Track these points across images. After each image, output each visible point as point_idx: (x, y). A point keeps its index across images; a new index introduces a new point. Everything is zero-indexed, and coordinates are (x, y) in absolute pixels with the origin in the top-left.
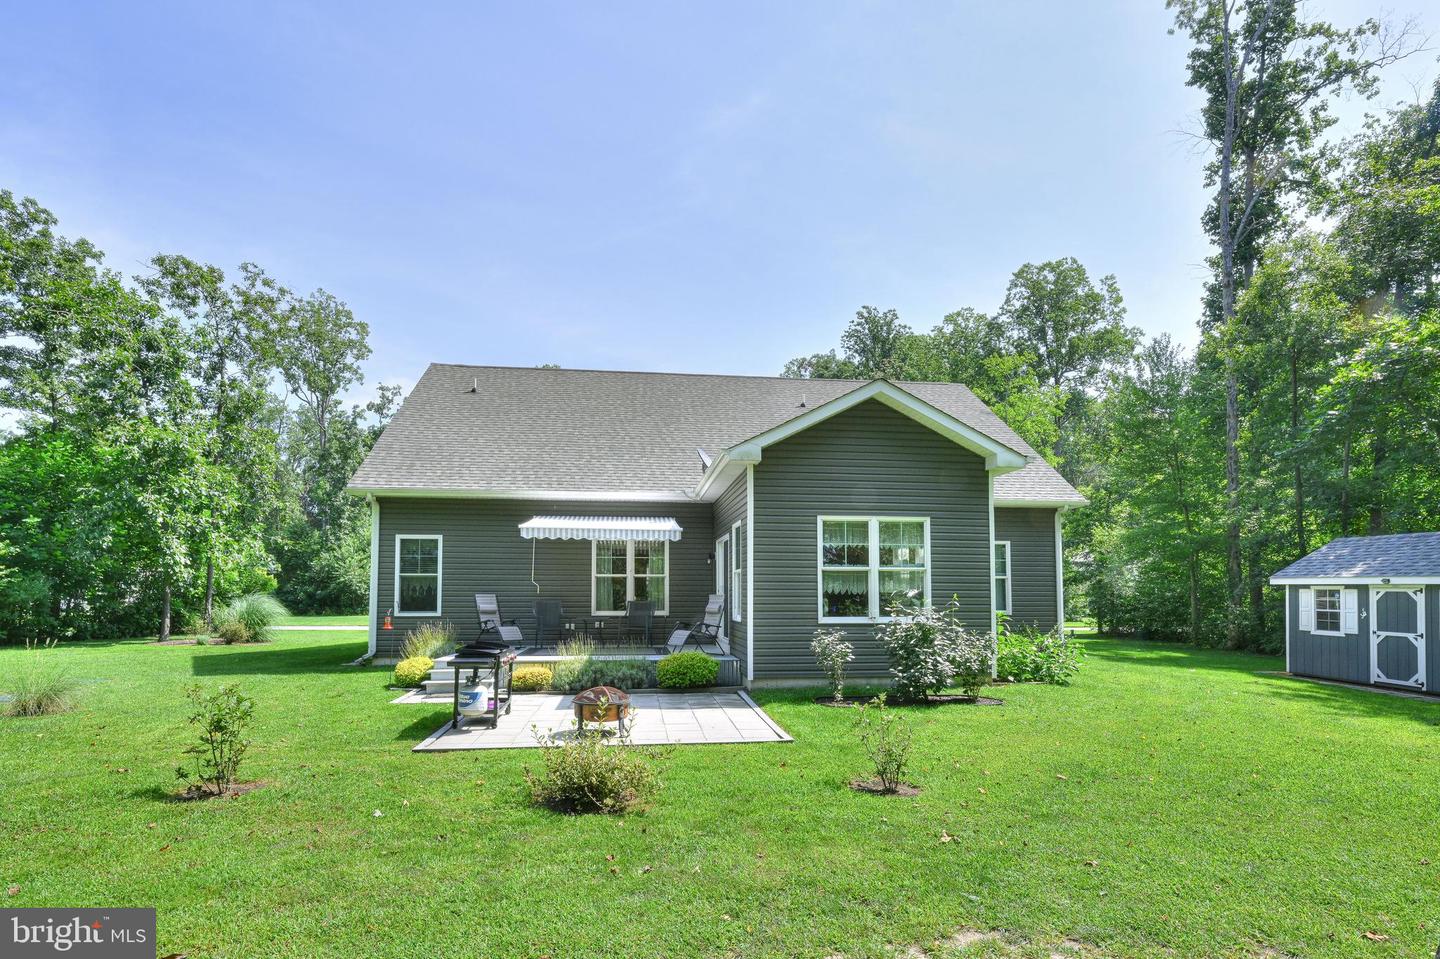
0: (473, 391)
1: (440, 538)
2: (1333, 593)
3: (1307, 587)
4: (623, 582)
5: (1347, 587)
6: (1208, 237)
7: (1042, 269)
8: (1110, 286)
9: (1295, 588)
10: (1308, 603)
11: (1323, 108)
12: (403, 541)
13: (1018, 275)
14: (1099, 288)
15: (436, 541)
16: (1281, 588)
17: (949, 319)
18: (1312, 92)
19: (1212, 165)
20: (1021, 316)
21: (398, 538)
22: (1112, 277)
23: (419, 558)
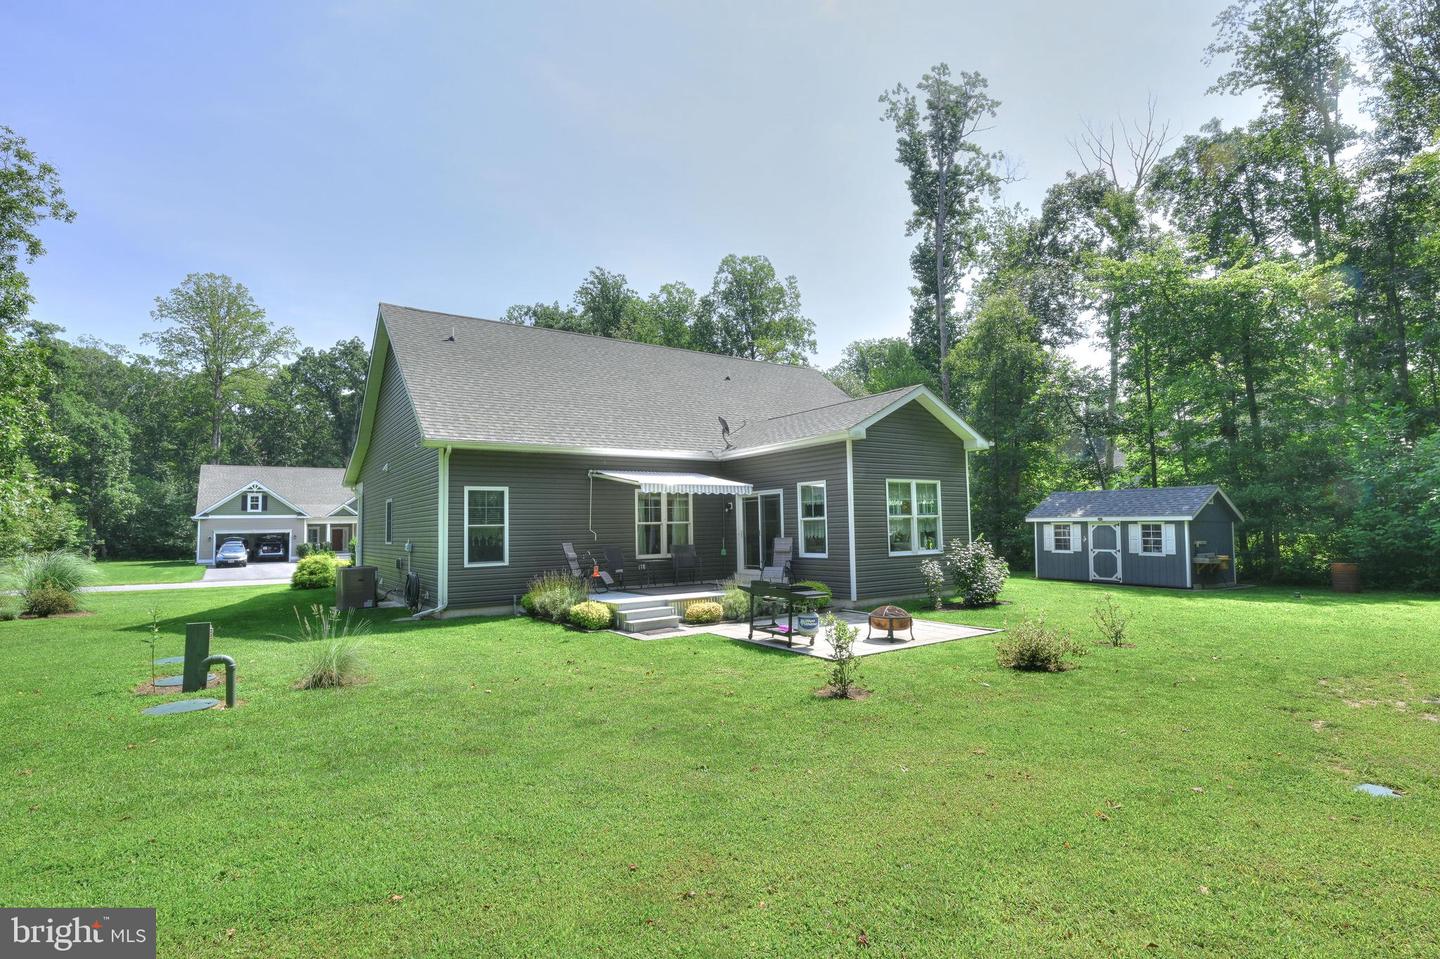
0: (451, 339)
1: (506, 490)
2: (1065, 527)
3: (1049, 523)
4: (658, 529)
5: (1075, 523)
6: (913, 273)
7: (743, 260)
8: (791, 283)
9: (1041, 525)
10: (1049, 533)
11: (976, 200)
12: (470, 492)
13: (725, 262)
14: (784, 284)
15: (502, 494)
16: (1032, 524)
17: (664, 289)
18: (971, 188)
19: (910, 221)
20: (727, 296)
21: (467, 489)
22: (793, 277)
23: (487, 508)
